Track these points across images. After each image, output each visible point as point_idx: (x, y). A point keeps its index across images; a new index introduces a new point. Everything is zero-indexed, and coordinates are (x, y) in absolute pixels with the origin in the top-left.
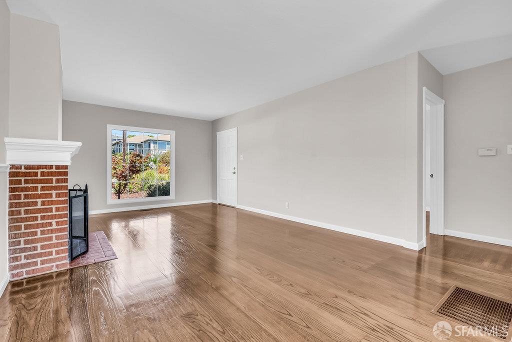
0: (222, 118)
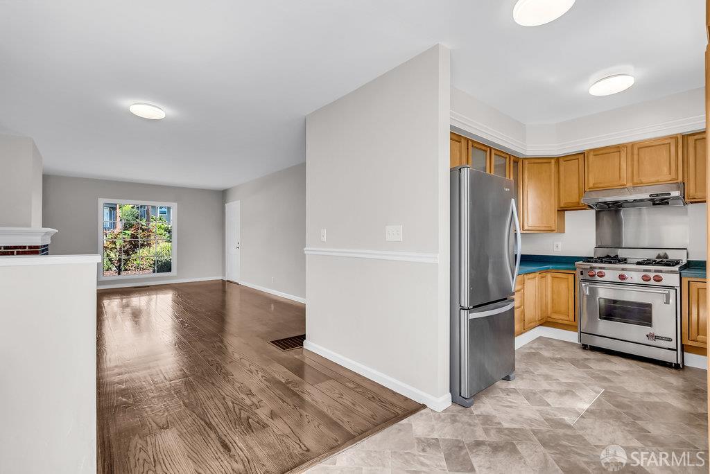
0: (230, 189)
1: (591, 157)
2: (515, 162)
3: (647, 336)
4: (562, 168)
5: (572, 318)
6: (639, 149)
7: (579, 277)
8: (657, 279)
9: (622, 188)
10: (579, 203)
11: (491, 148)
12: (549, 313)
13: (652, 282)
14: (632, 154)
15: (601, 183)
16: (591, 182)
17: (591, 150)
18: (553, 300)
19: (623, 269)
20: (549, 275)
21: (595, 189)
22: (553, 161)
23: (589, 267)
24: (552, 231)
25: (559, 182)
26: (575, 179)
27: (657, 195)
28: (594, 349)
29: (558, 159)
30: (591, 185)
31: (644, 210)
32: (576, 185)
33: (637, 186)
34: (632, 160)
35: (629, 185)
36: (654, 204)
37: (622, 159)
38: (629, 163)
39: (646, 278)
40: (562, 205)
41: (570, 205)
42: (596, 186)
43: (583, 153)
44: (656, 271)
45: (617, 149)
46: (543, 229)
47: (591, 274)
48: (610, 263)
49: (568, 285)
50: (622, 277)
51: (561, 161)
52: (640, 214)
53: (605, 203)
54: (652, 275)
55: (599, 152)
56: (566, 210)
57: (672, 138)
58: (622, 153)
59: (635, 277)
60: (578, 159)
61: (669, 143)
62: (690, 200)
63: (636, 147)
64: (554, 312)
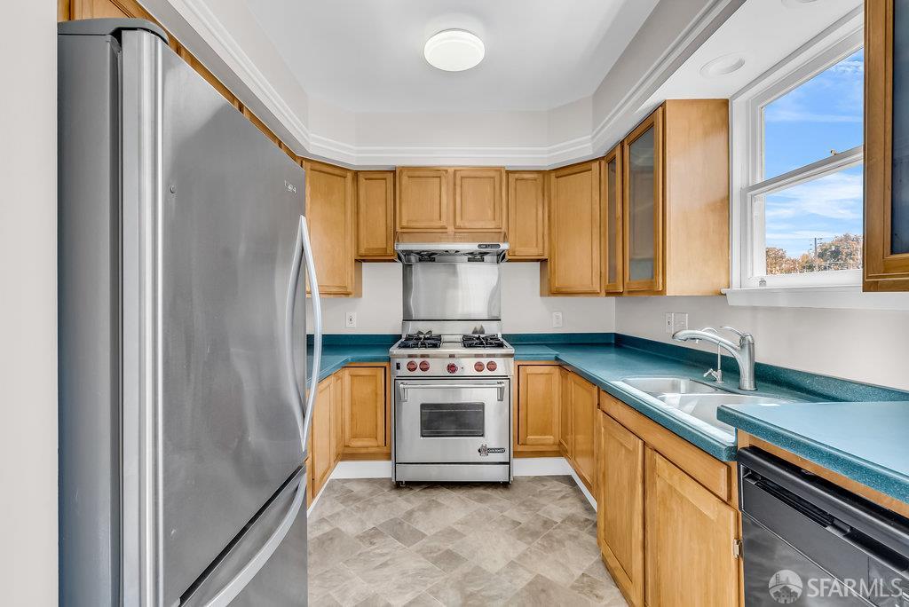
1: (404, 179)
3: (479, 451)
4: (362, 192)
5: (381, 441)
6: (462, 178)
8: (492, 367)
9: (441, 233)
10: (384, 249)
12: (348, 437)
13: (486, 372)
14: (455, 185)
16: (405, 218)
17: (404, 168)
18: (352, 415)
19: (450, 356)
20: (347, 372)
21: (409, 230)
22: (349, 175)
24: (347, 294)
26: (381, 210)
28: (411, 485)
29: (356, 174)
30: (403, 224)
32: (383, 221)
33: (460, 230)
34: (455, 194)
35: (451, 229)
37: (442, 189)
39: (479, 367)
40: (362, 251)
41: (374, 254)
42: (412, 225)
43: (394, 172)
44: (489, 356)
45: (436, 173)
46: (335, 290)
47: (410, 366)
49: (376, 387)
50: (452, 368)
51: (361, 178)
55: (418, 173)
56: (364, 261)
57: (496, 170)
58: (443, 180)
59: (467, 366)
60: (385, 179)
61: (494, 178)
62: (510, 258)
63: (458, 175)
64: (355, 436)
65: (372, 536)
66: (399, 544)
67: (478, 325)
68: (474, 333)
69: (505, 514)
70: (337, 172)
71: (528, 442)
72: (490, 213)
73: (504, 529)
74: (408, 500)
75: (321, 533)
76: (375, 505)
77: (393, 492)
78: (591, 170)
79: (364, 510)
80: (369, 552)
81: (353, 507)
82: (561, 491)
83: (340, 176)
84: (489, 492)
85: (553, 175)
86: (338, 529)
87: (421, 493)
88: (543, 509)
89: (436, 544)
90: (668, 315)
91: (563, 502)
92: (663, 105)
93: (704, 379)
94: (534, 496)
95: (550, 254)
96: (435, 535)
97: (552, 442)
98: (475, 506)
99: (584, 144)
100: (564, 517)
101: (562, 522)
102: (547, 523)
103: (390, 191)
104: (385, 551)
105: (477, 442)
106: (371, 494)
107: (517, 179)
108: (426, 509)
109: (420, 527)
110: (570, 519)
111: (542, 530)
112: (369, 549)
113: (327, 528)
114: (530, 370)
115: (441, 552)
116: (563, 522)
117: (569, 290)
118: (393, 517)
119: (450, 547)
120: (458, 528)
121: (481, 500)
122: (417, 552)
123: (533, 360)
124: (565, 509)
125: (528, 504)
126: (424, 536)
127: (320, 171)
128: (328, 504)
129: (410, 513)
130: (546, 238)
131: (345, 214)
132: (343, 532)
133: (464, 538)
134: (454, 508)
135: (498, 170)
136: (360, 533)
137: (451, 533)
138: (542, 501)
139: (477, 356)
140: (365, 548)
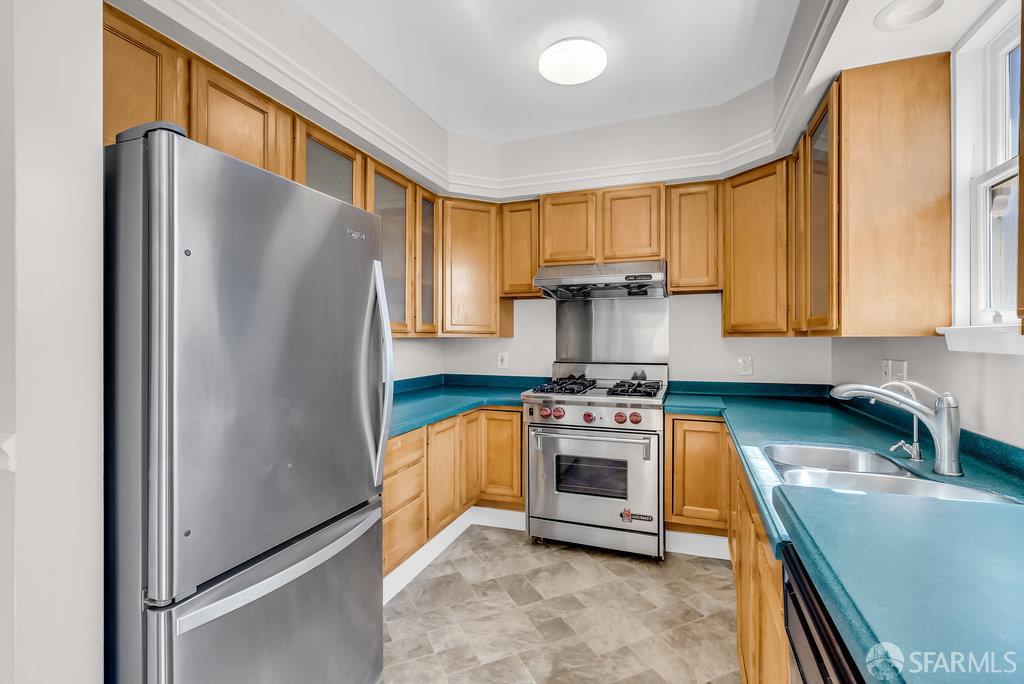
1: (548, 208)
2: (425, 199)
3: (621, 516)
4: (507, 225)
5: (516, 491)
6: (612, 200)
7: (527, 418)
8: (635, 419)
9: (590, 263)
10: (530, 285)
11: (365, 157)
12: (484, 482)
13: (628, 425)
14: (603, 209)
15: (560, 253)
17: (548, 196)
18: (488, 460)
19: (589, 404)
20: (483, 416)
21: (553, 263)
22: (493, 210)
23: (541, 401)
24: (492, 334)
25: (502, 248)
26: (525, 244)
27: (635, 278)
28: (549, 543)
29: (501, 207)
30: (548, 257)
31: (617, 302)
32: (528, 255)
33: (610, 261)
34: (603, 219)
35: (599, 260)
36: (630, 294)
37: (590, 217)
38: (600, 219)
39: (620, 419)
40: (507, 289)
41: (520, 289)
42: (556, 257)
43: (538, 201)
44: (634, 406)
45: (583, 197)
47: (545, 413)
48: (572, 392)
49: (512, 433)
50: (588, 417)
51: (506, 210)
52: (612, 308)
53: (567, 287)
54: (628, 412)
55: (560, 200)
56: (516, 298)
57: (652, 188)
58: (590, 205)
59: (605, 416)
60: (530, 210)
61: (650, 196)
62: (673, 289)
63: (608, 197)
64: (491, 482)
65: (488, 588)
66: (511, 601)
67: (638, 369)
68: (633, 378)
69: (642, 593)
70: (480, 207)
71: (685, 513)
72: (645, 237)
73: (633, 609)
74: (539, 559)
75: (442, 575)
76: (503, 557)
77: (528, 547)
78: (775, 173)
79: (491, 560)
80: (478, 603)
81: (482, 555)
82: (727, 580)
83: (484, 212)
84: (634, 565)
85: (728, 184)
86: (459, 573)
87: (557, 553)
88: (692, 597)
89: (549, 609)
90: (884, 363)
91: (724, 593)
92: (838, 78)
93: (891, 453)
94: (687, 579)
95: (724, 283)
96: (553, 599)
97: (715, 517)
98: (610, 577)
99: (763, 143)
100: (716, 611)
101: (709, 617)
102: (688, 614)
103: (535, 223)
104: (494, 605)
105: (618, 505)
106: (504, 545)
107: (681, 195)
108: (554, 571)
109: (540, 589)
110: (722, 615)
111: (679, 620)
112: (479, 600)
113: (449, 571)
114: (687, 426)
115: (549, 619)
116: (712, 616)
117: (747, 329)
118: (516, 572)
119: (563, 615)
120: (580, 598)
121: (619, 573)
122: (526, 613)
123: (692, 414)
124: (720, 602)
125: (675, 587)
126: (540, 597)
127: (462, 209)
128: (459, 548)
129: (536, 572)
130: (721, 263)
131: (489, 251)
132: (462, 578)
133: (581, 611)
134: (586, 574)
135: (655, 186)
136: (478, 583)
137: (571, 602)
138: (695, 587)
139: (619, 405)
140: (476, 598)
